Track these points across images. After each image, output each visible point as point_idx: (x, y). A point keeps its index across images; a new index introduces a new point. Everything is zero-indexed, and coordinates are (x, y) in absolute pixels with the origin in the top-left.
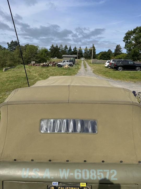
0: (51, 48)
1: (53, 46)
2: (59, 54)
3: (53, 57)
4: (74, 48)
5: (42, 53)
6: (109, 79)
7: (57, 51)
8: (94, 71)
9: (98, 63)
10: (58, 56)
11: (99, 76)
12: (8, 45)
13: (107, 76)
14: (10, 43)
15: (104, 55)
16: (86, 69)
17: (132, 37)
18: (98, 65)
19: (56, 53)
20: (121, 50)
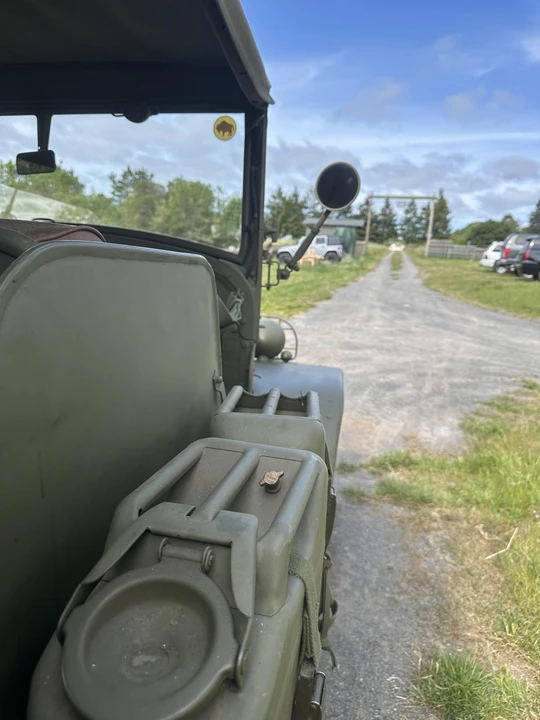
1: (280, 191)
6: (496, 311)
7: (294, 211)
8: (430, 279)
9: (452, 257)
10: (297, 230)
11: (448, 299)
12: (114, 182)
13: (488, 301)
14: (119, 178)
15: (484, 233)
16: (396, 272)
18: (452, 262)
19: (291, 220)
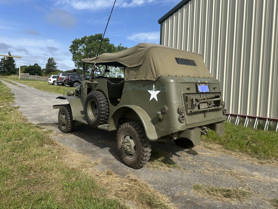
16: (18, 85)
17: (81, 47)
20: (55, 66)
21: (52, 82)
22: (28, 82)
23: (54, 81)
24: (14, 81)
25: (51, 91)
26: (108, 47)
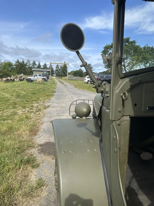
0: (15, 63)
1: (18, 61)
2: (26, 70)
3: (18, 73)
4: (44, 65)
5: (5, 67)
7: (23, 67)
8: (75, 86)
9: (74, 80)
10: (25, 72)
15: (76, 73)
16: (64, 84)
19: (22, 69)
20: (92, 69)
21: (86, 81)
22: (72, 81)
23: (88, 81)
24: (64, 81)
25: (84, 88)
26: (135, 48)
